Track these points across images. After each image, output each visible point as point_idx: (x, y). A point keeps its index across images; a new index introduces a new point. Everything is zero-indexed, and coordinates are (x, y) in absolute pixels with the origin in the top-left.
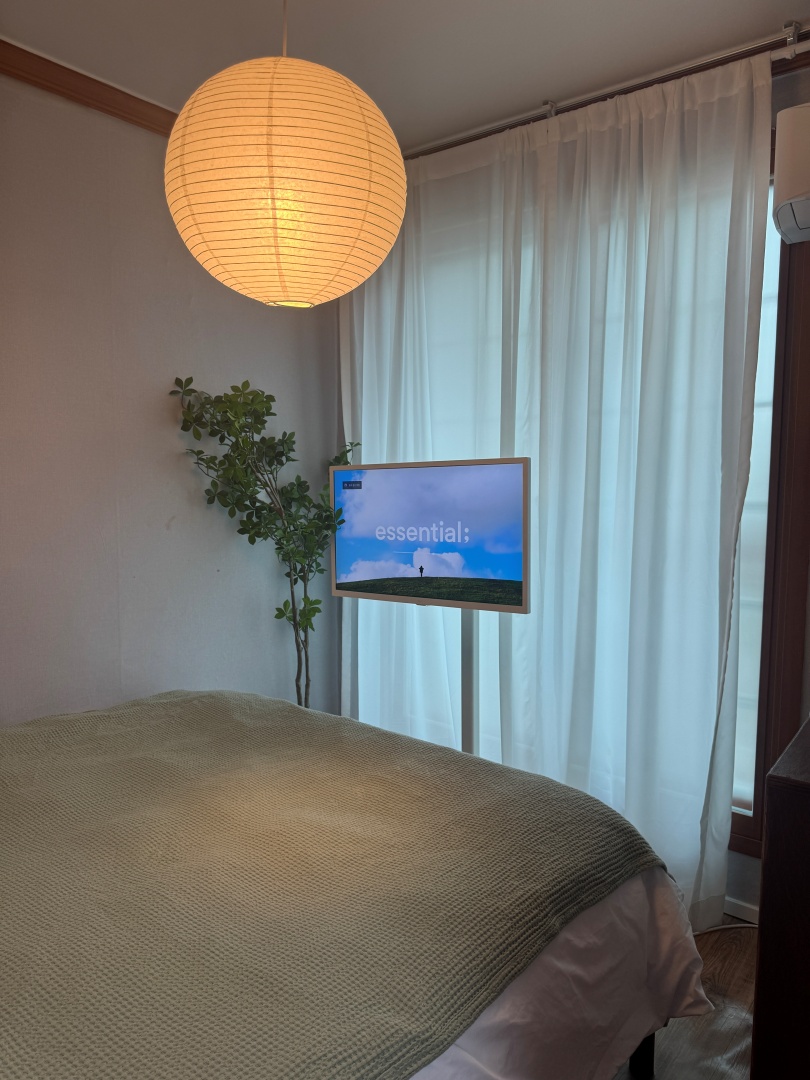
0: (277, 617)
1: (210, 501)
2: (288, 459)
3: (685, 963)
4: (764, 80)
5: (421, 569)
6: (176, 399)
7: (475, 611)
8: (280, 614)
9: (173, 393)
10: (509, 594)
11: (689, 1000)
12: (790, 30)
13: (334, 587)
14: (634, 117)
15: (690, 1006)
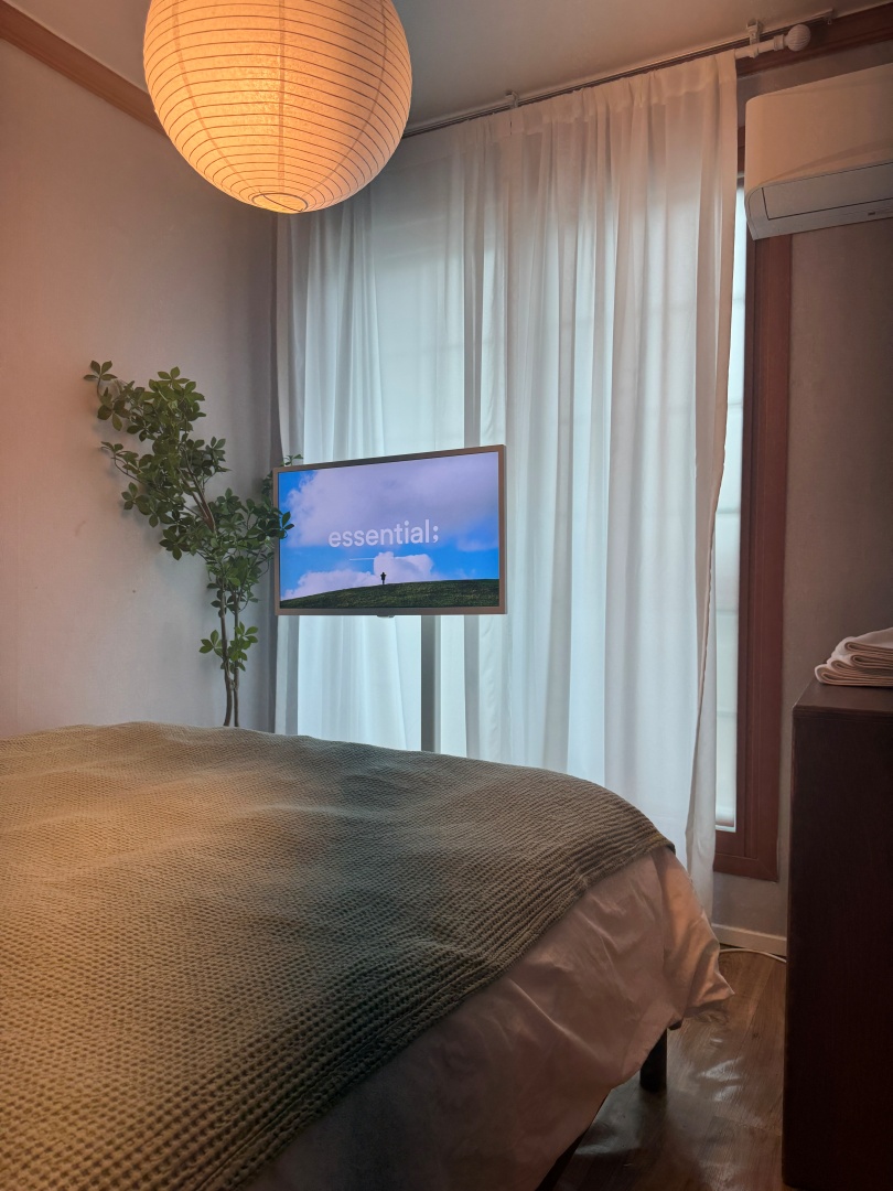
0: (203, 650)
1: (128, 506)
2: (218, 469)
3: (703, 945)
4: (729, 76)
5: (383, 576)
6: (92, 385)
7: (437, 616)
8: (207, 646)
9: (88, 378)
10: (483, 595)
11: (709, 985)
12: (754, 28)
13: (277, 605)
14: (601, 109)
15: (711, 991)
